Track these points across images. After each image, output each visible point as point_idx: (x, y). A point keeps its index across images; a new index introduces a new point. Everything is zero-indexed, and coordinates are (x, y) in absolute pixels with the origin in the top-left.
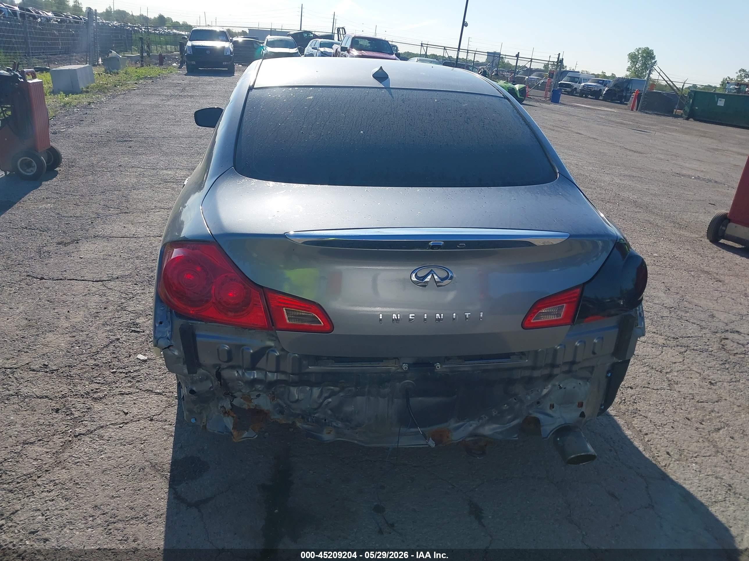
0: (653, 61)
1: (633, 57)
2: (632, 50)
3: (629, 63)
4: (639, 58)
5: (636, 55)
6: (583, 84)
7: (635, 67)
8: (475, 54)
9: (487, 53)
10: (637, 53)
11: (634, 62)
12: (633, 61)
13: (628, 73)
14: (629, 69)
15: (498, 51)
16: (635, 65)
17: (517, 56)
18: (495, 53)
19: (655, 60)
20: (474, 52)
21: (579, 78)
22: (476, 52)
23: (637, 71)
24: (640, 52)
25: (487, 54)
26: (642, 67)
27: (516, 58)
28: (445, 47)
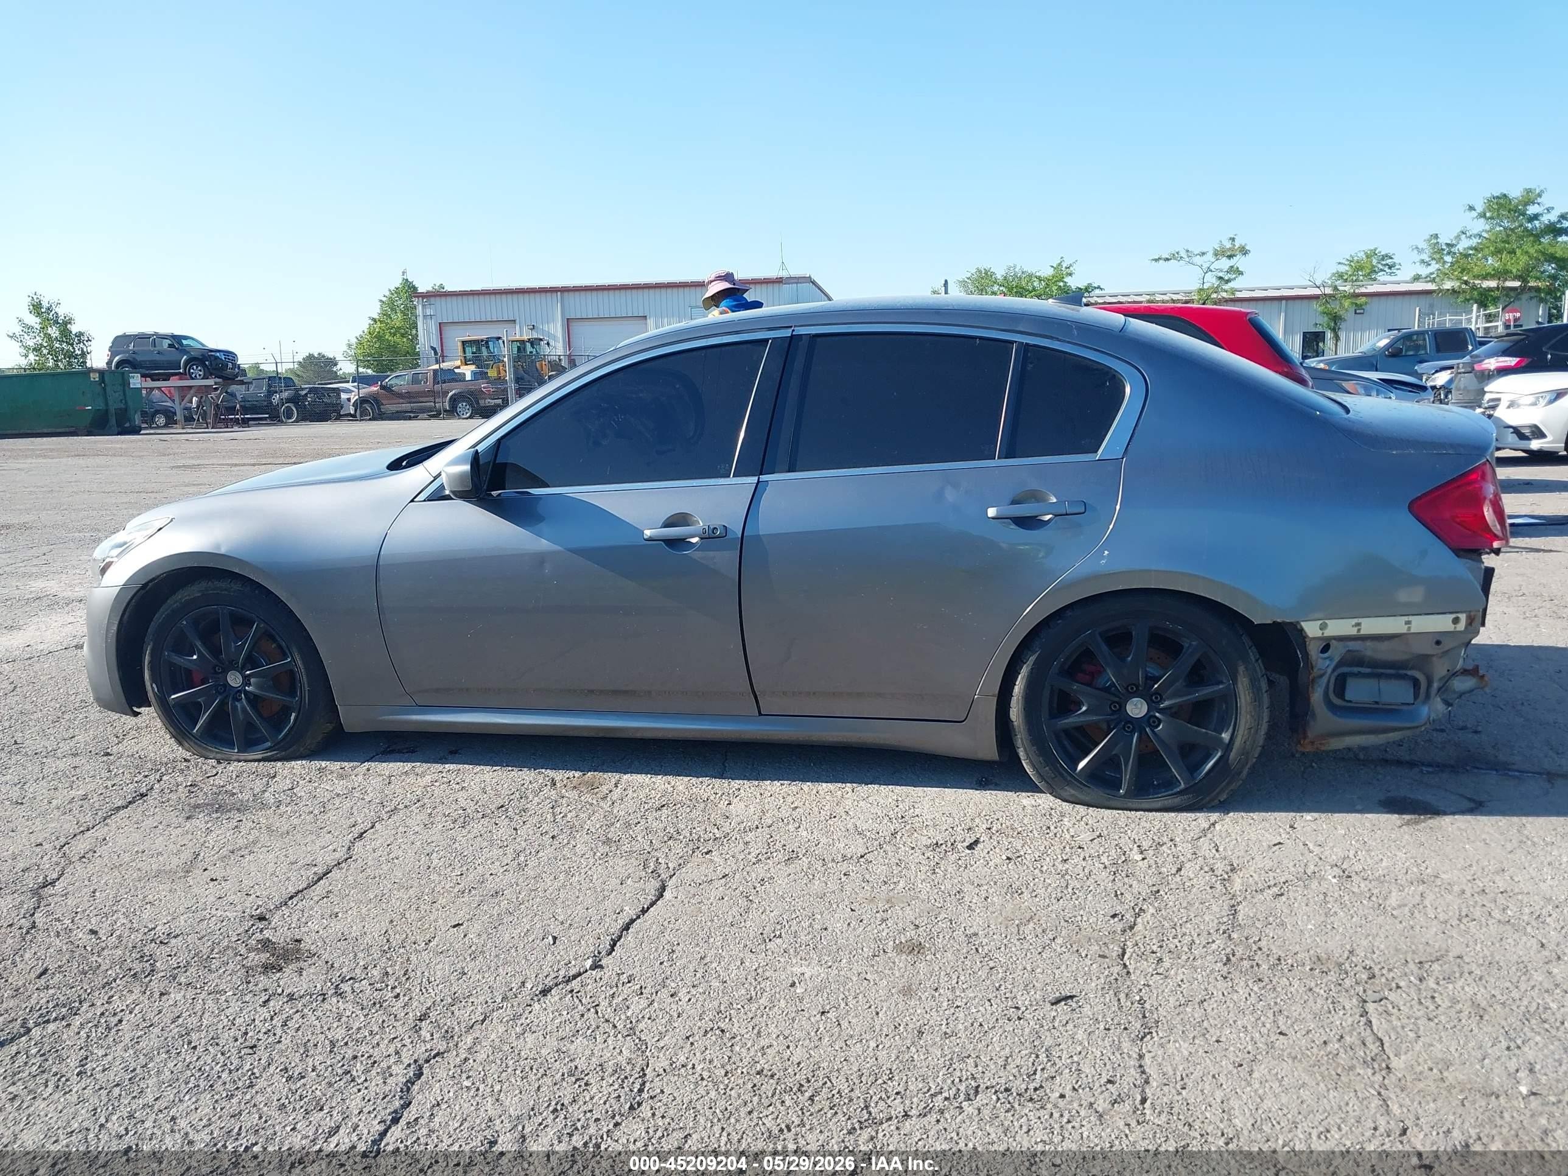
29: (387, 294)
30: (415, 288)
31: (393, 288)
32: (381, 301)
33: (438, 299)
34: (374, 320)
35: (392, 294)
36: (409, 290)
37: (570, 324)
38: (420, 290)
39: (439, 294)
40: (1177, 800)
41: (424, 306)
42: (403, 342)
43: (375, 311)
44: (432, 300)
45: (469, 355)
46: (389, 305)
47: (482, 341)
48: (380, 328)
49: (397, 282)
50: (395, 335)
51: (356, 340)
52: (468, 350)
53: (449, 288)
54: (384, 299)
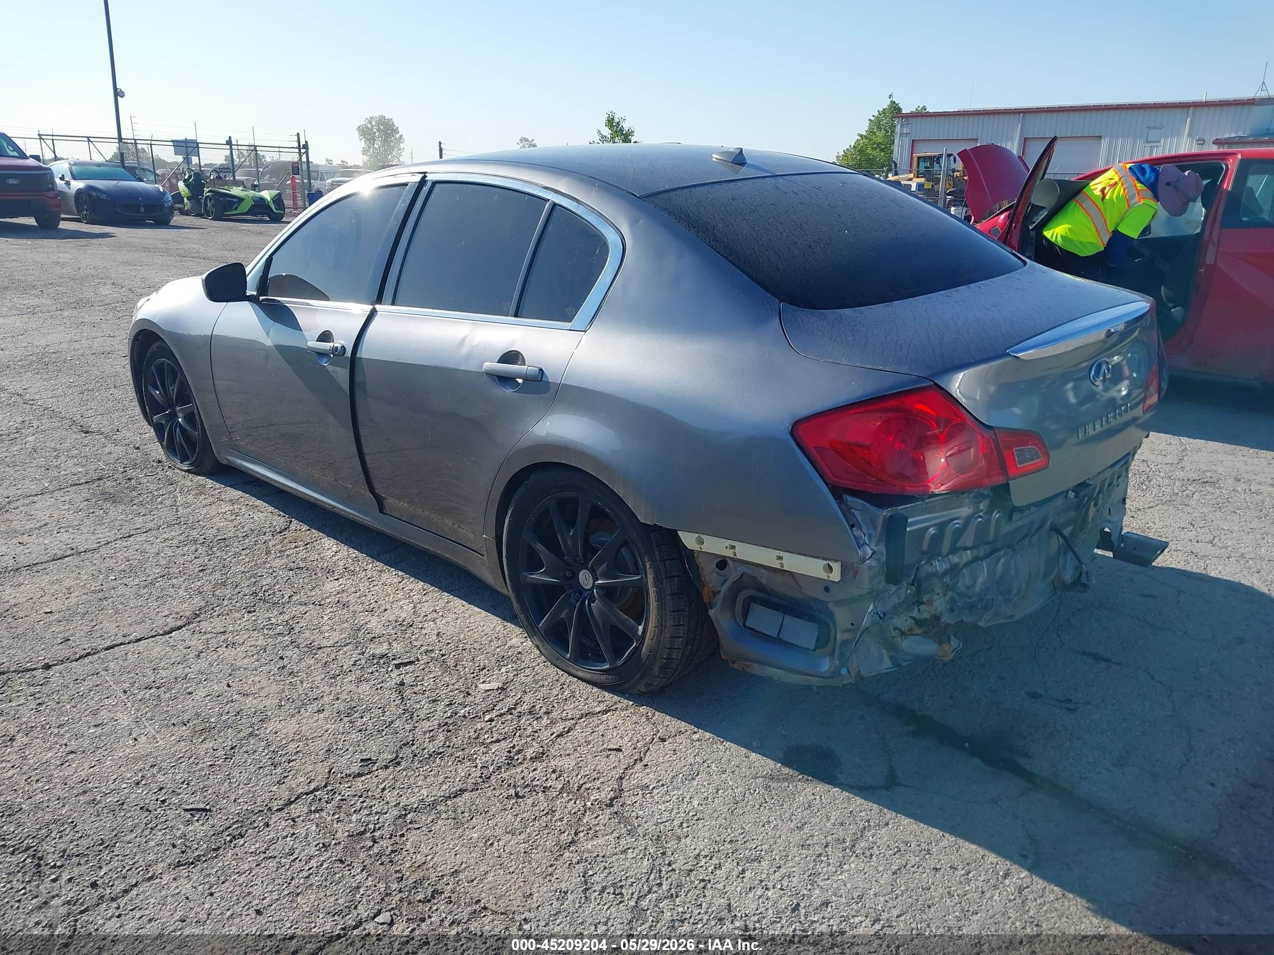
0: (397, 136)
1: (366, 133)
2: (362, 122)
3: (363, 142)
4: (375, 133)
5: (368, 128)
6: (330, 181)
7: (374, 148)
8: (151, 145)
9: (171, 141)
10: (369, 126)
11: (369, 140)
12: (367, 139)
13: (366, 158)
14: (365, 152)
15: (191, 137)
16: (373, 145)
17: (229, 142)
18: (186, 141)
19: (400, 134)
20: (149, 142)
21: (318, 172)
22: (153, 142)
23: (378, 153)
24: (374, 123)
25: (171, 144)
26: (384, 146)
27: (228, 147)
28: (88, 138)
29: (876, 114)
30: (900, 110)
31: (881, 110)
32: (870, 120)
33: (915, 119)
34: (861, 136)
35: (880, 114)
36: (895, 110)
37: (1027, 143)
38: (904, 111)
39: (921, 115)
40: (603, 678)
41: (902, 126)
42: (880, 155)
43: (863, 129)
44: (910, 120)
45: (922, 169)
46: (876, 123)
47: (935, 157)
48: (864, 143)
49: (885, 104)
50: (876, 149)
51: (843, 153)
52: (922, 165)
53: (930, 110)
54: (873, 119)
